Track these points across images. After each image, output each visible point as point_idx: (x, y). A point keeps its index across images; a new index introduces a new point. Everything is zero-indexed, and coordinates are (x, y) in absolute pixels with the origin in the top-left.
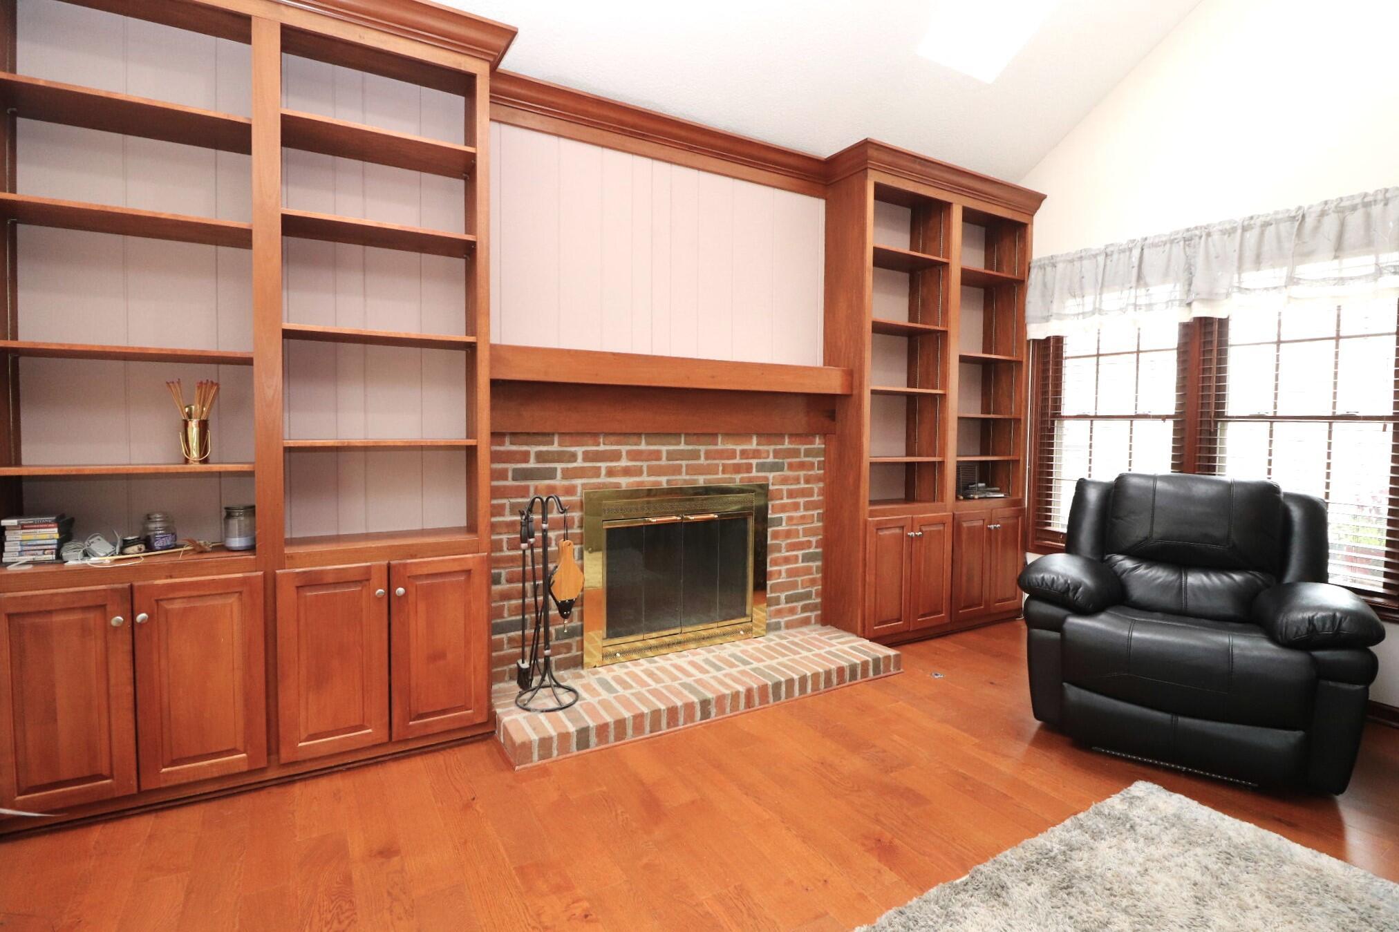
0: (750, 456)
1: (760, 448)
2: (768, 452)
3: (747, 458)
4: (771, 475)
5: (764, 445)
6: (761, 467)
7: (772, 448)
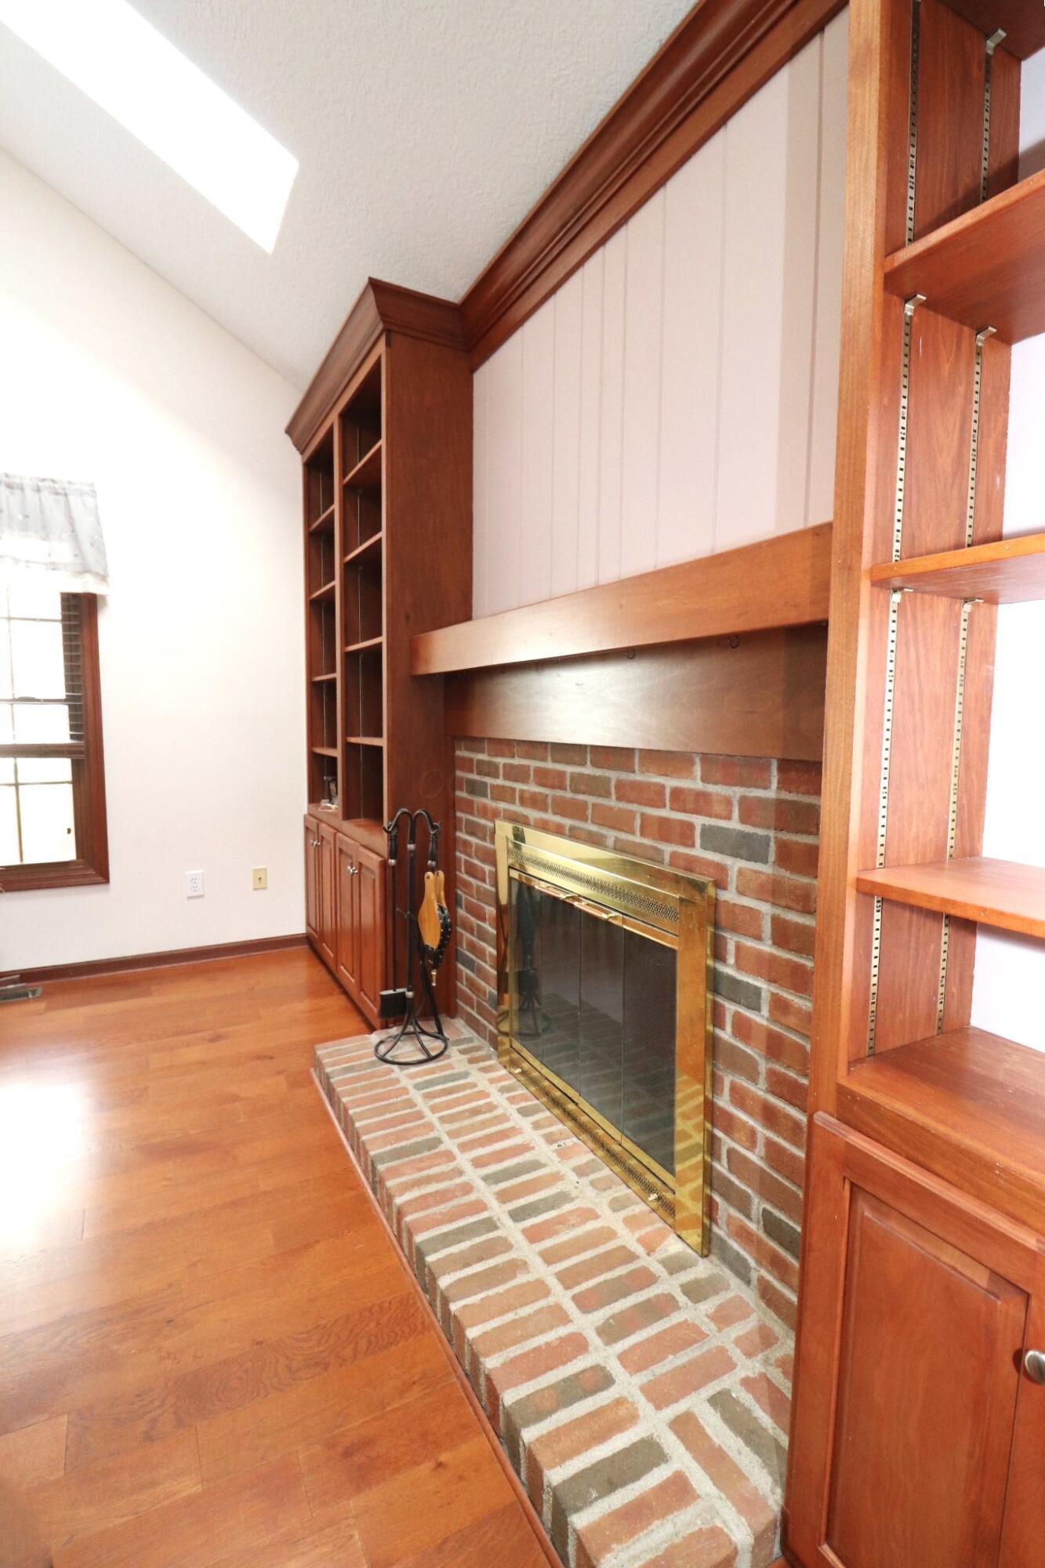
0: (691, 806)
1: (711, 788)
2: (728, 802)
3: (685, 811)
4: (735, 865)
5: (716, 783)
6: (713, 838)
7: (736, 792)
